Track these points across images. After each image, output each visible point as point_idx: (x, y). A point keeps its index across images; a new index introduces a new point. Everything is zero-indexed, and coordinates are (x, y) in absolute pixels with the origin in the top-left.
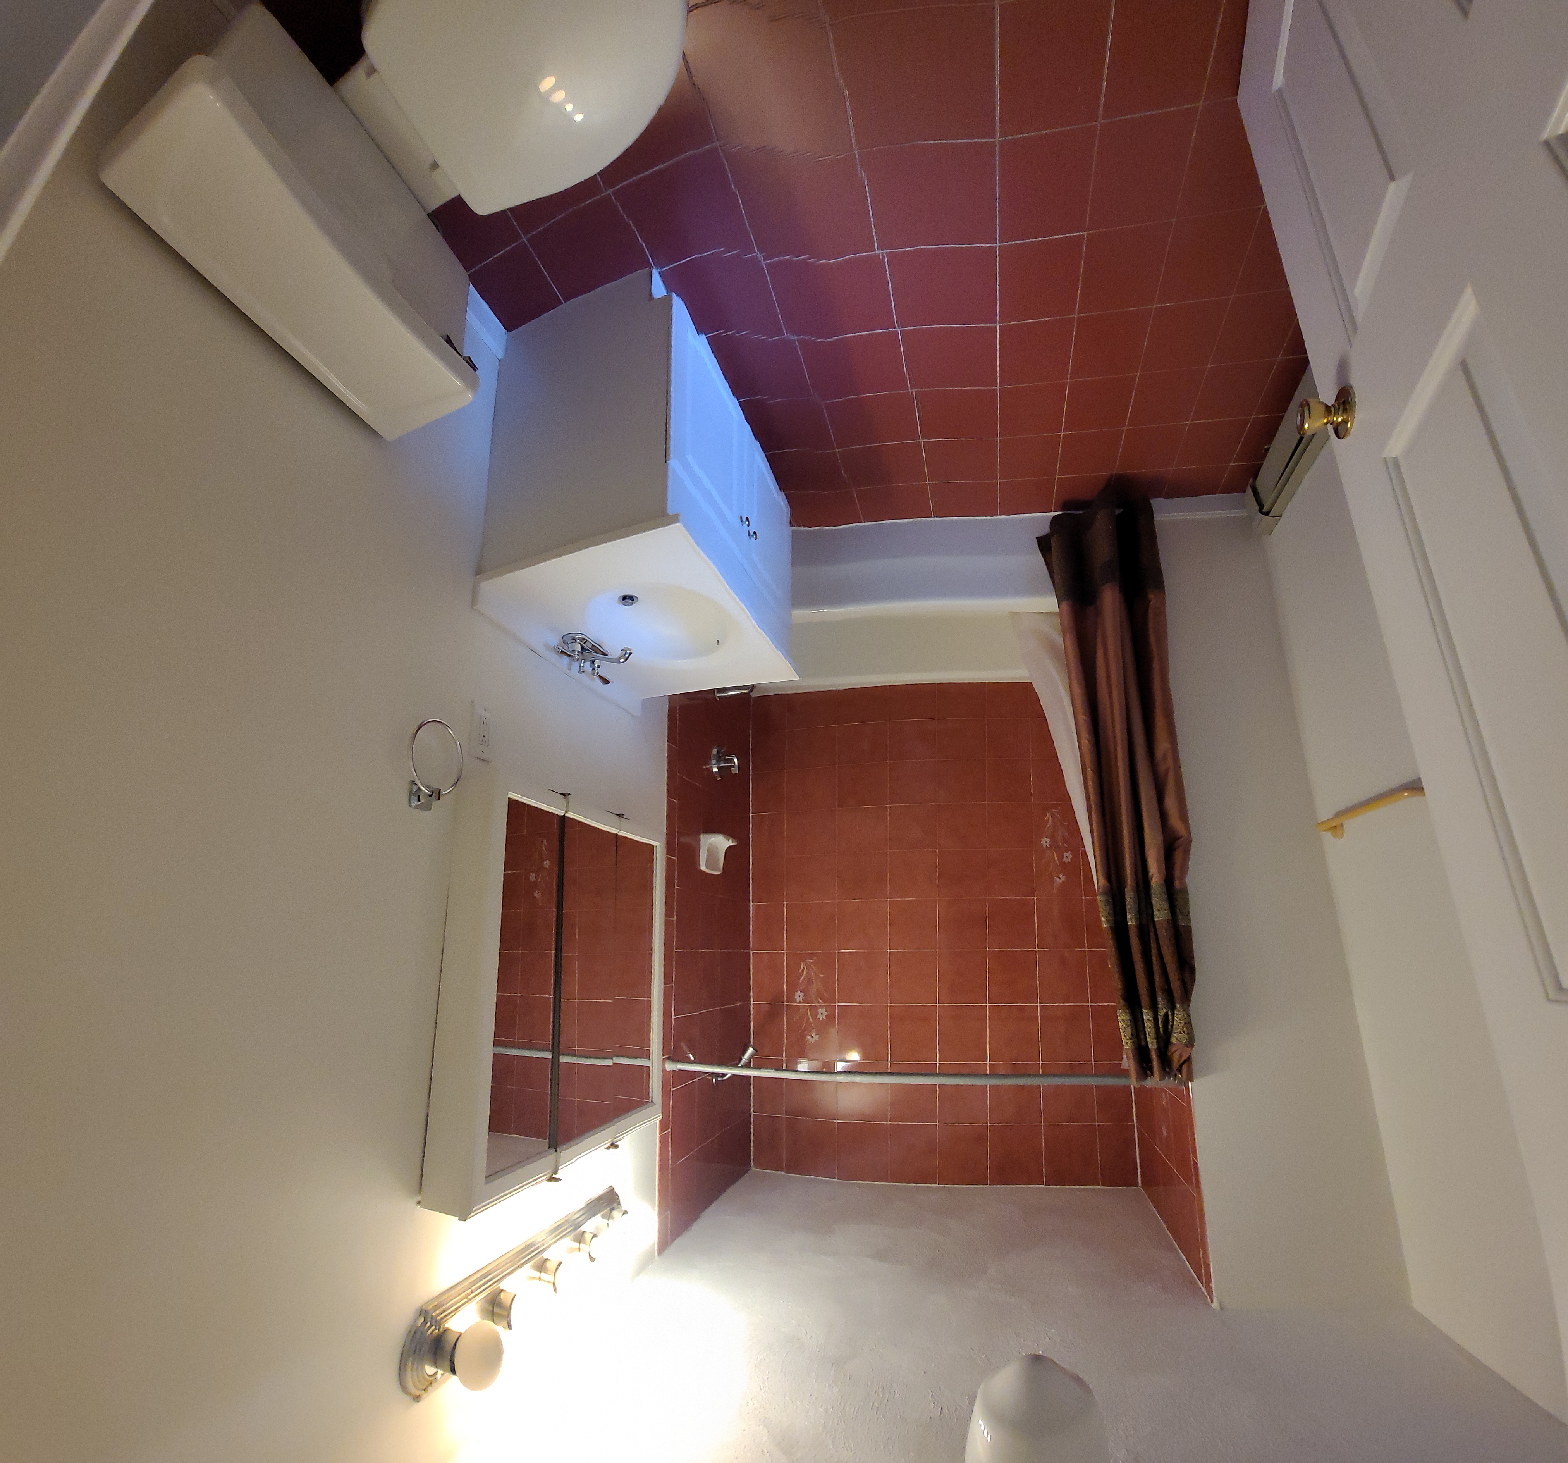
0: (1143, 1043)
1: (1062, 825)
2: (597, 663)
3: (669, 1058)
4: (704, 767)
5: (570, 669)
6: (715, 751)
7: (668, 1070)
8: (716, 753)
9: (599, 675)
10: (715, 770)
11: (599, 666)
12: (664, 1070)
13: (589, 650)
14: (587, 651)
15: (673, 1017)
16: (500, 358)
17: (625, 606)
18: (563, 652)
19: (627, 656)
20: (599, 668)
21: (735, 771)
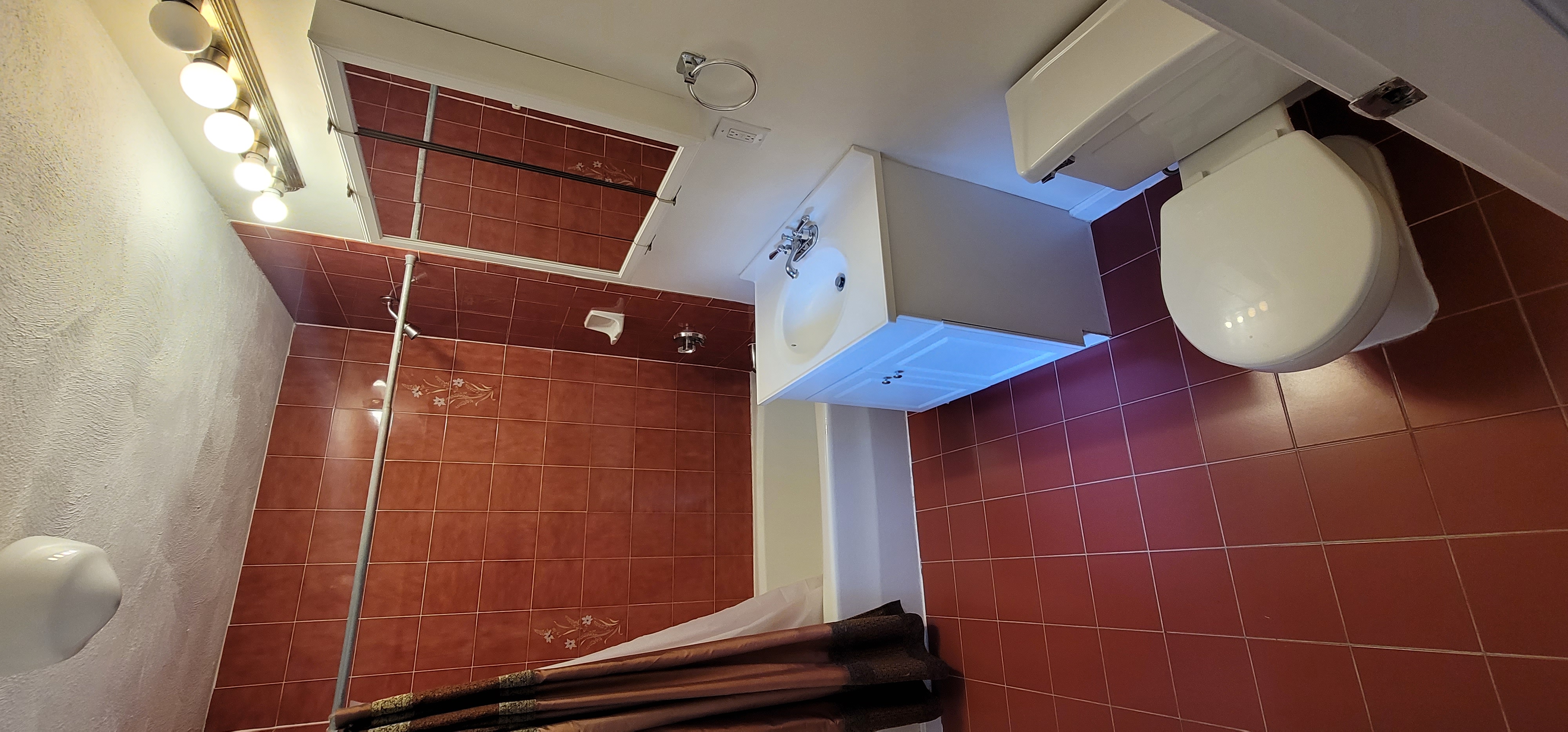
0: (375, 722)
1: (604, 638)
2: (789, 251)
3: (417, 259)
4: (687, 325)
5: (787, 227)
6: (700, 336)
7: (406, 256)
8: (699, 337)
9: (778, 252)
10: (683, 334)
11: (786, 253)
12: (406, 252)
13: (801, 246)
14: (800, 245)
15: (455, 268)
16: (1070, 212)
17: (836, 278)
18: (802, 223)
19: (791, 273)
20: (784, 252)
21: (680, 350)
